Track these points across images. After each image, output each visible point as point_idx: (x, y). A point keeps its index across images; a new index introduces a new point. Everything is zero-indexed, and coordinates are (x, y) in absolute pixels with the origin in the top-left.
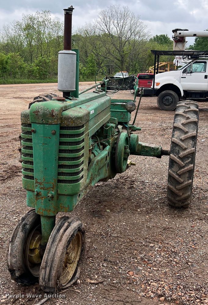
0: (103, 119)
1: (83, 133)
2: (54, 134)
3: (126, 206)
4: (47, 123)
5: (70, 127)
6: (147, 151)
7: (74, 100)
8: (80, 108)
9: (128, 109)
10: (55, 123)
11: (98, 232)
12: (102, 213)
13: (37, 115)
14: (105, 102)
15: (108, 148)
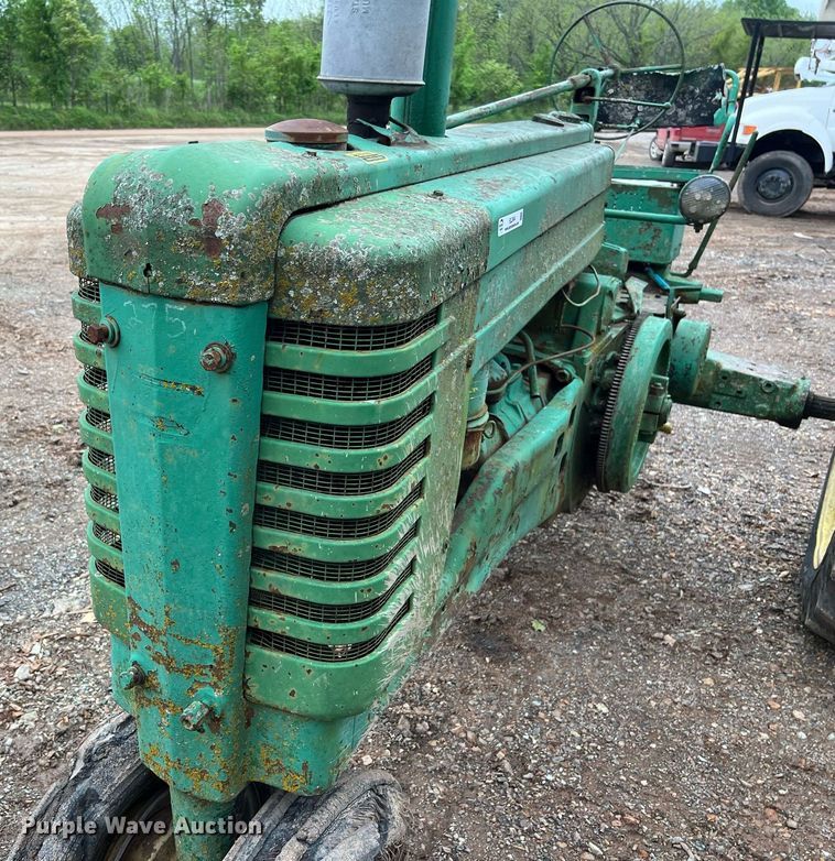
0: (566, 258)
1: (428, 363)
2: (223, 367)
3: (615, 610)
4: (176, 290)
5: (334, 328)
6: (740, 392)
7: (405, 144)
8: (437, 194)
9: (693, 209)
10: (226, 297)
11: (481, 746)
12: (514, 632)
13: (117, 229)
14: (586, 173)
15: (574, 390)
